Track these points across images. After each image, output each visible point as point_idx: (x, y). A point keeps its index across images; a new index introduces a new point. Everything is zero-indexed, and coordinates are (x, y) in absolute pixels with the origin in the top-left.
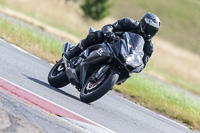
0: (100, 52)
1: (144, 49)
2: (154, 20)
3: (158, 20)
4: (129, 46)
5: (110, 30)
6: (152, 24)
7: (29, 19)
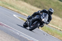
0: (36, 17)
1: (48, 18)
2: (52, 10)
3: (53, 10)
4: (44, 16)
5: (40, 12)
6: (51, 11)
7: (57, 27)
